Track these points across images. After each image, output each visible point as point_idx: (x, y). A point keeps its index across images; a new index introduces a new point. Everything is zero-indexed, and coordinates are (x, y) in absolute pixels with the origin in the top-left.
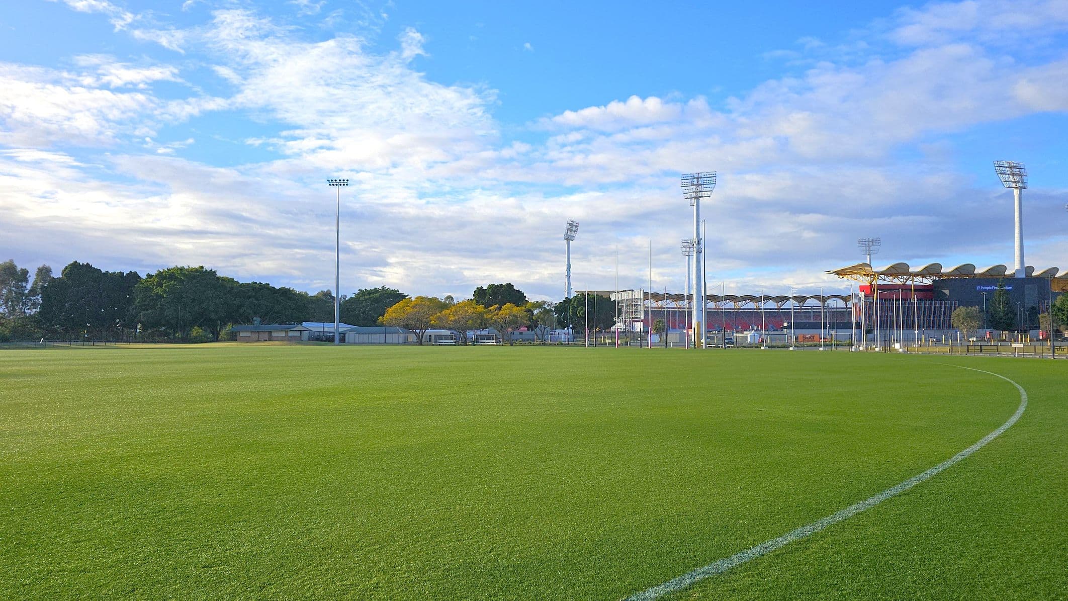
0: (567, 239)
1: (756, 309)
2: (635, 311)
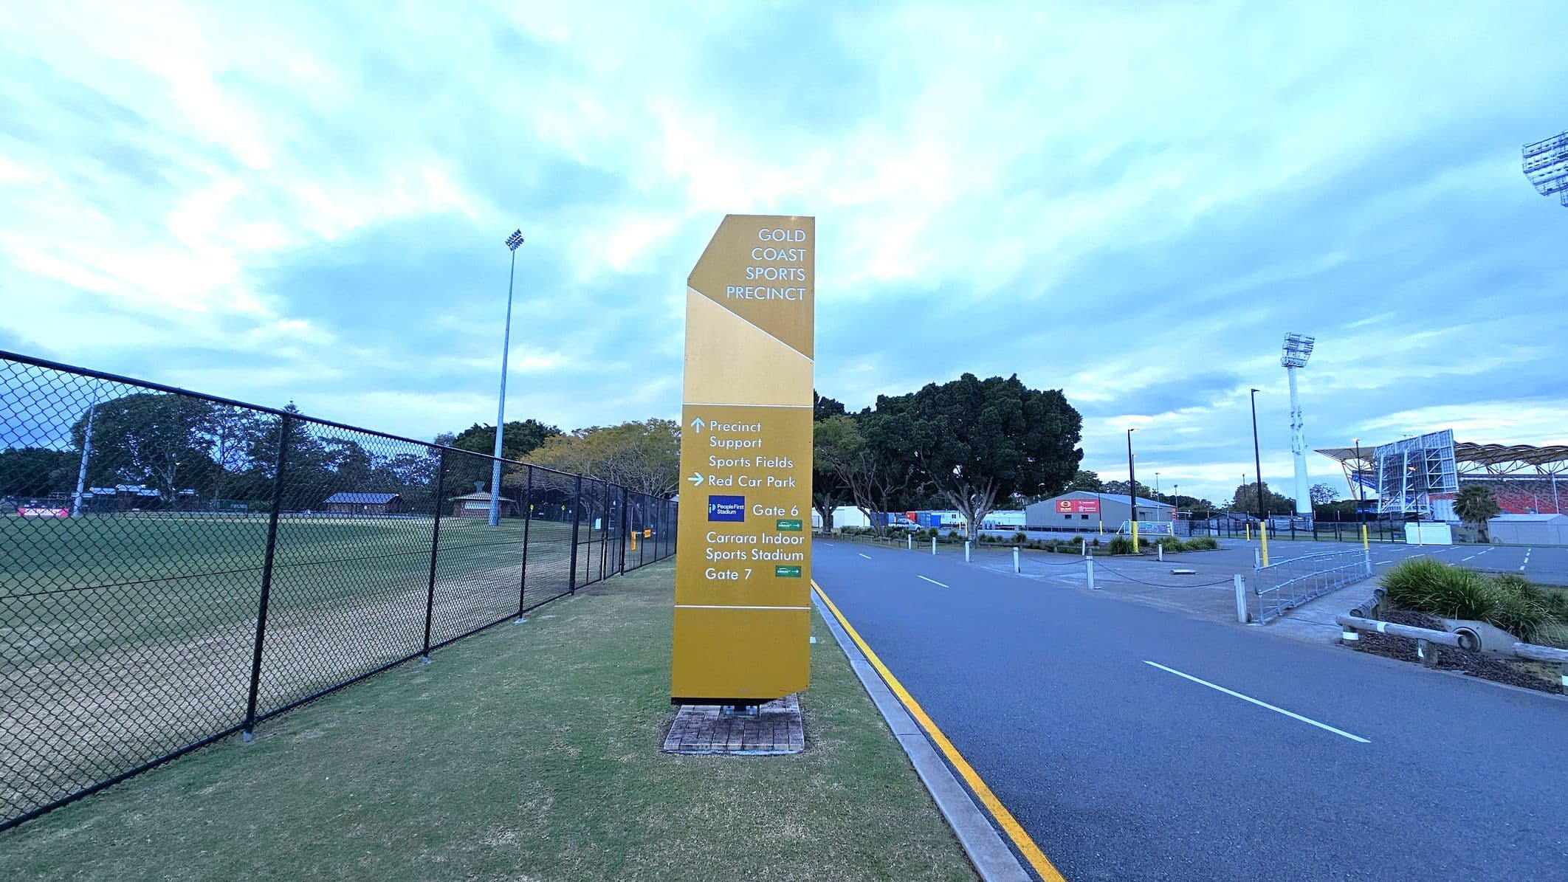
0: (1283, 364)
2: (1431, 477)
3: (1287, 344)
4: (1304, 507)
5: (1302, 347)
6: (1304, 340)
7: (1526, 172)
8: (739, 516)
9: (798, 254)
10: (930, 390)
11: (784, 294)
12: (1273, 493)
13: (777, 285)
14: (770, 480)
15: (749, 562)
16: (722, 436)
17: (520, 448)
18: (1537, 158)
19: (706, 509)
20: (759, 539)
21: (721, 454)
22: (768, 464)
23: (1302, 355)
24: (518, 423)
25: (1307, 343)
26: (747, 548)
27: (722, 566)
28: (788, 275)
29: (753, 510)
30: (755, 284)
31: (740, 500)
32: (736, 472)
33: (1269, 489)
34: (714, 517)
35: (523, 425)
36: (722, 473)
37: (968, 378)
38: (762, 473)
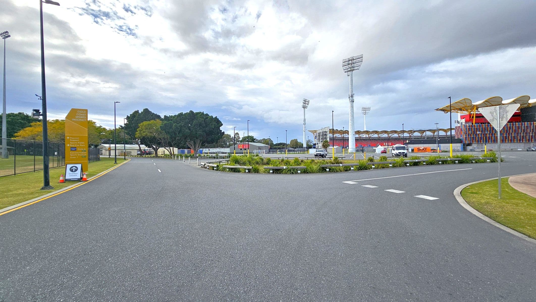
0: (303, 107)
1: (399, 137)
2: (325, 138)
3: (304, 102)
4: (305, 146)
5: (307, 103)
6: (307, 101)
7: (343, 66)
8: (76, 150)
9: (85, 114)
10: (181, 114)
11: (82, 120)
12: (299, 142)
13: (81, 119)
14: (81, 145)
15: (77, 156)
16: (72, 139)
17: (16, 125)
18: (345, 63)
19: (70, 149)
20: (79, 153)
21: (72, 142)
22: (81, 143)
23: (307, 105)
24: (13, 114)
25: (308, 102)
26: (77, 154)
27: (73, 156)
28: (83, 117)
29: (78, 149)
30: (77, 118)
31: (76, 148)
32: (75, 144)
33: (298, 141)
34: (71, 150)
35: (16, 115)
36: (73, 144)
37: (191, 112)
38: (79, 144)
